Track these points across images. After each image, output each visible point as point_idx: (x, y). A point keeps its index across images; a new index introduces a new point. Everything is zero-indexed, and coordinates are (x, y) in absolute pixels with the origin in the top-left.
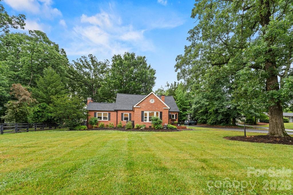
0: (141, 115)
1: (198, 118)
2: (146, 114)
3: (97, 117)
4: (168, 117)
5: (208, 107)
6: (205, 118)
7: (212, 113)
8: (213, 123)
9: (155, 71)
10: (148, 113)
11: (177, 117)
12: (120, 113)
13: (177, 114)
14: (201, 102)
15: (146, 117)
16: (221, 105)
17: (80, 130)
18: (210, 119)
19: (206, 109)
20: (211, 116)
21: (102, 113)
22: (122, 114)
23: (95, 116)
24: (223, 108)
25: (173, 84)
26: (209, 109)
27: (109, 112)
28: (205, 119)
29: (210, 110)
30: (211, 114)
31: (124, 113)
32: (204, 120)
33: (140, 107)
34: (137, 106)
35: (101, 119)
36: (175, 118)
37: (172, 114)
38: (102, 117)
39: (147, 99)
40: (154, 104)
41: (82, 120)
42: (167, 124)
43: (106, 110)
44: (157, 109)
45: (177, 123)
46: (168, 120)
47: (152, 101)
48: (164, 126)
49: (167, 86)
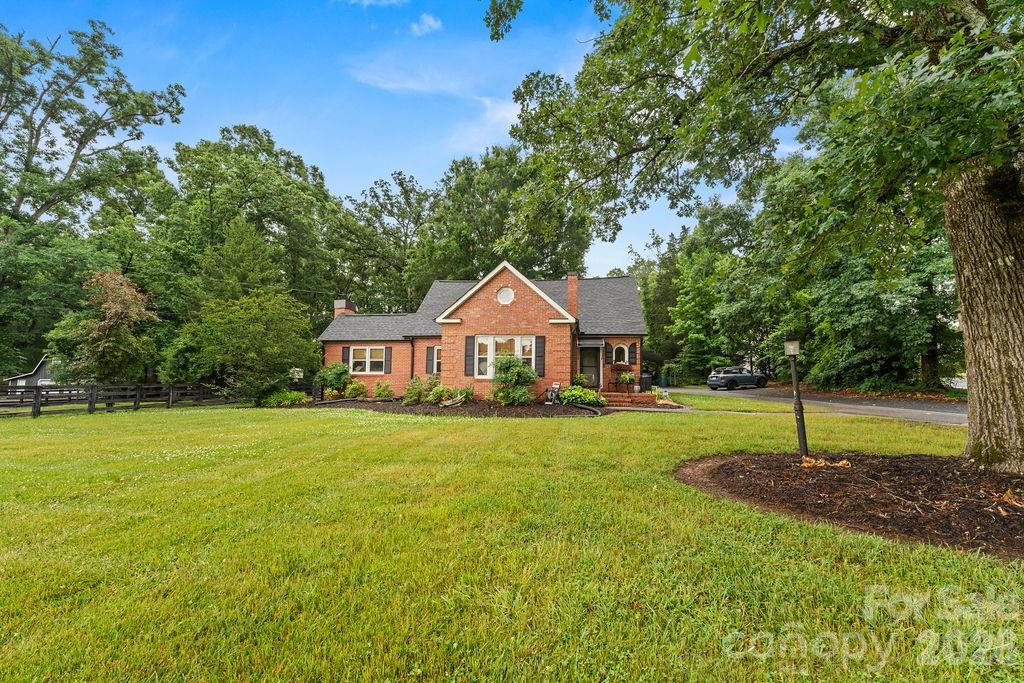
0: (464, 350)
2: (483, 348)
3: (351, 364)
4: (569, 355)
7: (826, 337)
8: (827, 378)
10: (489, 342)
11: (638, 357)
12: (421, 347)
13: (635, 344)
15: (485, 360)
16: (846, 299)
17: (279, 405)
18: (820, 363)
20: (826, 347)
21: (368, 348)
22: (430, 350)
23: (346, 360)
24: (853, 312)
25: (677, 236)
27: (389, 345)
30: (823, 339)
31: (436, 348)
34: (448, 317)
35: (363, 370)
36: (627, 359)
37: (615, 345)
38: (368, 361)
39: (488, 289)
40: (514, 309)
41: (298, 374)
42: (568, 383)
43: (378, 339)
44: (523, 325)
45: (632, 380)
46: (569, 370)
47: (507, 297)
48: (549, 394)
49: (654, 244)
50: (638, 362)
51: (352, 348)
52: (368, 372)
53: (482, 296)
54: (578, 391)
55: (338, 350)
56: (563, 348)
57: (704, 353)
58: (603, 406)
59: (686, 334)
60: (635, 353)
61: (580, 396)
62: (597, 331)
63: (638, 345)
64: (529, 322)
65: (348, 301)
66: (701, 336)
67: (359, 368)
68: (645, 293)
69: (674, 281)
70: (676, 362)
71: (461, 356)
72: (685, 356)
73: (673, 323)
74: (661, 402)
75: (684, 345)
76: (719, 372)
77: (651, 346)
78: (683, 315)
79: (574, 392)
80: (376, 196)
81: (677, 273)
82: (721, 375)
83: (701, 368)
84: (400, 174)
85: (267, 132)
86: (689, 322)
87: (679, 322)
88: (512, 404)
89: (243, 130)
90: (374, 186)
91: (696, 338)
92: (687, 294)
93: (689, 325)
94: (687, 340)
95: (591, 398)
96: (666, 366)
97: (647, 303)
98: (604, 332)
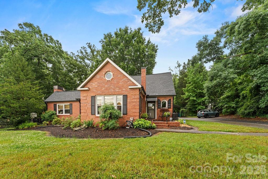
0: (91, 103)
1: (222, 106)
3: (58, 111)
4: (138, 104)
5: (240, 87)
6: (234, 105)
7: (246, 96)
8: (249, 113)
9: (157, 46)
11: (172, 105)
13: (171, 99)
14: (221, 75)
18: (244, 107)
19: (237, 90)
20: (245, 101)
21: (63, 104)
23: (55, 110)
25: (186, 63)
26: (242, 89)
27: (71, 103)
28: (233, 107)
29: (243, 92)
30: (244, 98)
32: (232, 109)
33: (87, 89)
34: (83, 87)
35: (62, 113)
36: (167, 106)
37: (162, 100)
38: (64, 109)
39: (100, 73)
40: (112, 82)
41: (34, 115)
42: (138, 118)
43: (66, 100)
44: (117, 90)
45: (169, 116)
46: (138, 111)
47: (110, 76)
48: (128, 123)
49: (178, 66)
50: (172, 107)
51: (57, 105)
52: (64, 114)
53: (98, 76)
54: (142, 122)
55: (52, 105)
56: (135, 101)
57: (195, 105)
58: (154, 129)
59: (189, 98)
60: (170, 103)
61: (142, 124)
62: (154, 94)
63: (172, 100)
64: (120, 88)
65: (59, 86)
66: (195, 98)
67: (61, 112)
68: (174, 84)
69: (185, 79)
70: (185, 108)
71: (89, 106)
72: (188, 106)
73: (185, 94)
74: (182, 126)
75: (188, 102)
76: (201, 111)
77: (176, 103)
78: (188, 91)
79: (140, 122)
80: (82, 52)
81: (186, 76)
82: (203, 112)
83: (194, 110)
84: (89, 44)
85: (38, 27)
86: (190, 93)
87: (187, 94)
88: (107, 129)
89: (26, 24)
90: (81, 49)
91: (193, 99)
92: (190, 83)
93: (190, 95)
94: (189, 101)
95: (148, 125)
96: (181, 110)
97: (175, 88)
98: (157, 94)
